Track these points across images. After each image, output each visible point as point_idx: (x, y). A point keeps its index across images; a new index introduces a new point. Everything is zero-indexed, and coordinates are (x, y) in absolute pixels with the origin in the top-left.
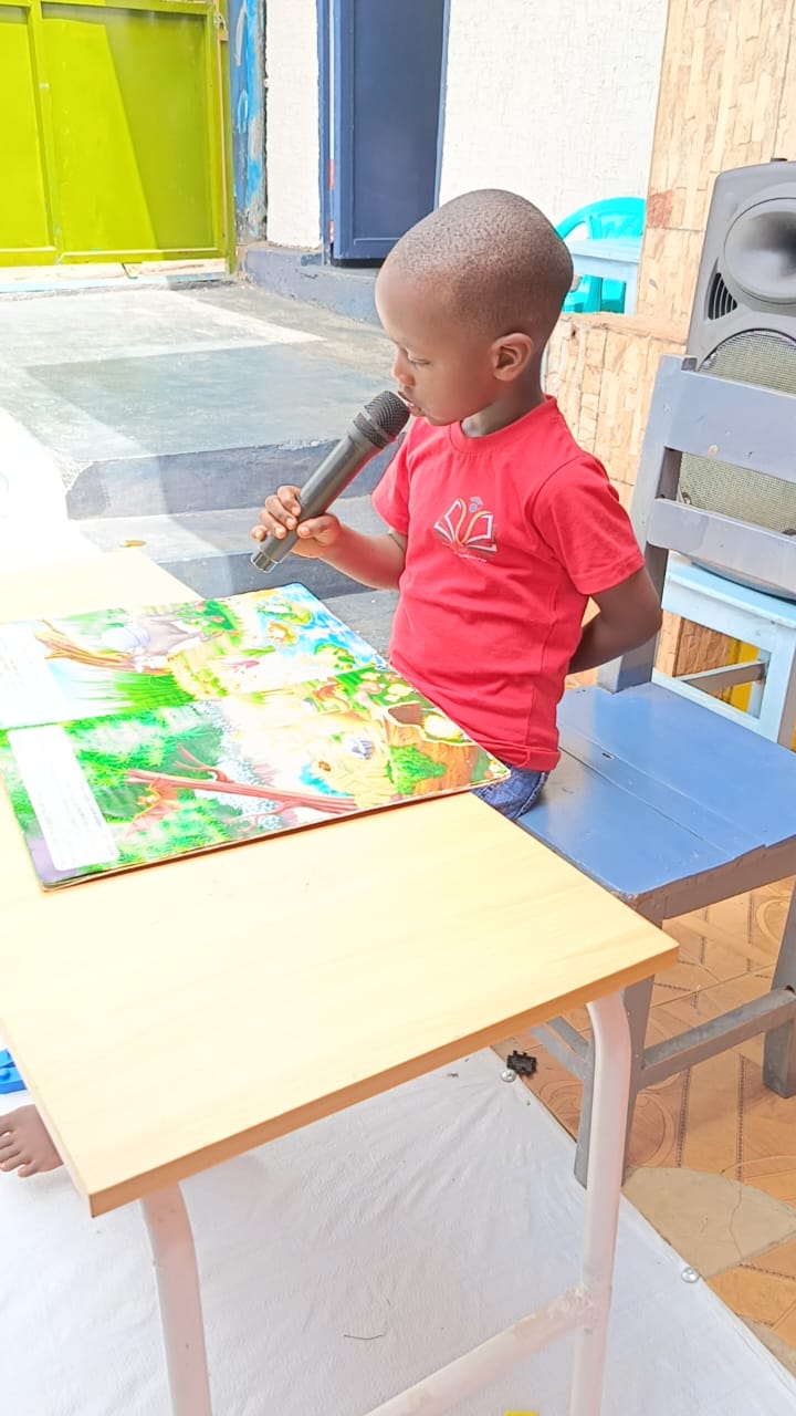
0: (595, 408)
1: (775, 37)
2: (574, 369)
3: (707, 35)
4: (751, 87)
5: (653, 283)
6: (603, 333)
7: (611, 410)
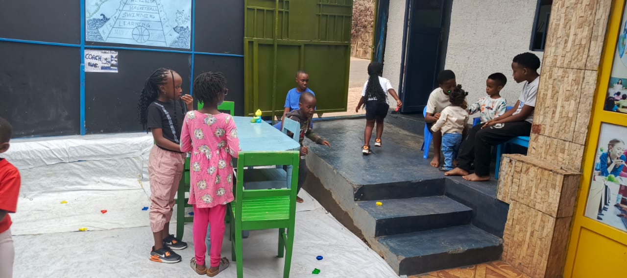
0: (518, 183)
1: (576, 92)
2: (510, 171)
3: (553, 87)
4: (568, 103)
5: (534, 148)
6: (521, 164)
7: (524, 185)
